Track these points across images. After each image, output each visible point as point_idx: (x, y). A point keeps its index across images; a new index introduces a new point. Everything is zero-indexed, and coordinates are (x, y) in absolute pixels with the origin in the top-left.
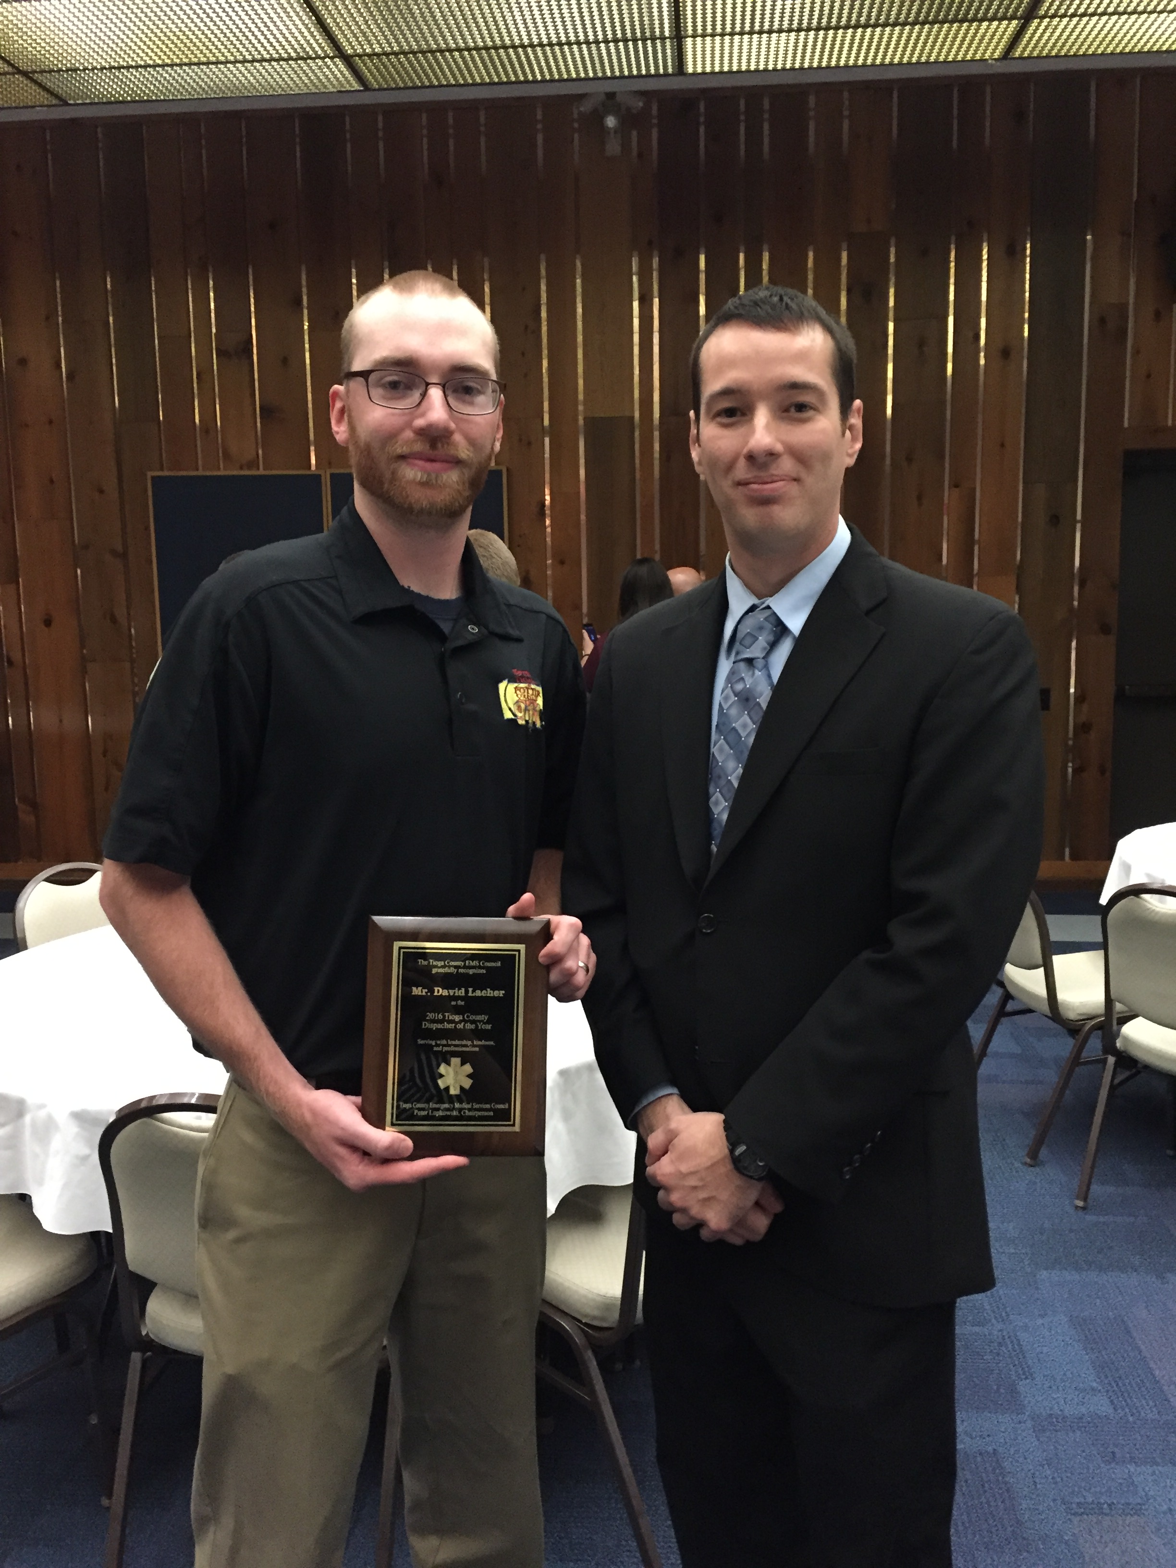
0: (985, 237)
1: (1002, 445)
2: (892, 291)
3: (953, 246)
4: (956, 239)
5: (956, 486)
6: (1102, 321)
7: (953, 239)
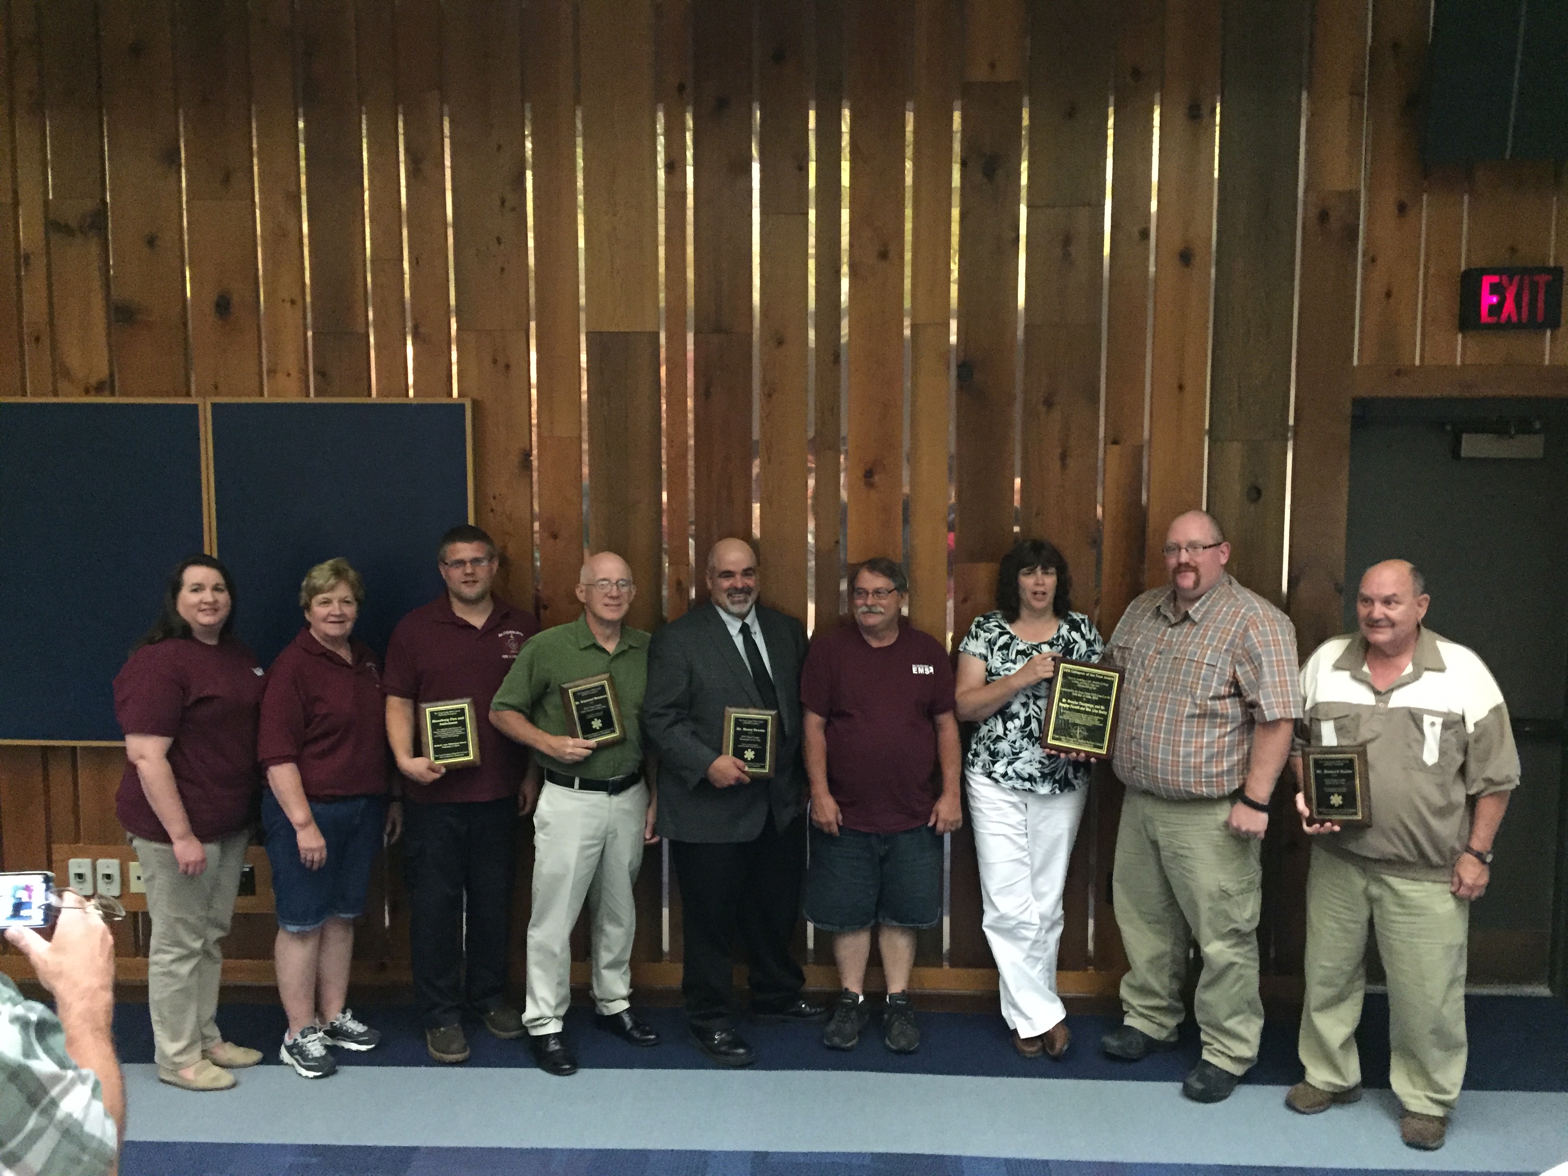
0: (1157, 97)
1: (1181, 387)
2: (1024, 165)
3: (1111, 110)
4: (1116, 100)
5: (1115, 442)
6: (1324, 216)
7: (1112, 99)
